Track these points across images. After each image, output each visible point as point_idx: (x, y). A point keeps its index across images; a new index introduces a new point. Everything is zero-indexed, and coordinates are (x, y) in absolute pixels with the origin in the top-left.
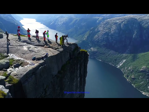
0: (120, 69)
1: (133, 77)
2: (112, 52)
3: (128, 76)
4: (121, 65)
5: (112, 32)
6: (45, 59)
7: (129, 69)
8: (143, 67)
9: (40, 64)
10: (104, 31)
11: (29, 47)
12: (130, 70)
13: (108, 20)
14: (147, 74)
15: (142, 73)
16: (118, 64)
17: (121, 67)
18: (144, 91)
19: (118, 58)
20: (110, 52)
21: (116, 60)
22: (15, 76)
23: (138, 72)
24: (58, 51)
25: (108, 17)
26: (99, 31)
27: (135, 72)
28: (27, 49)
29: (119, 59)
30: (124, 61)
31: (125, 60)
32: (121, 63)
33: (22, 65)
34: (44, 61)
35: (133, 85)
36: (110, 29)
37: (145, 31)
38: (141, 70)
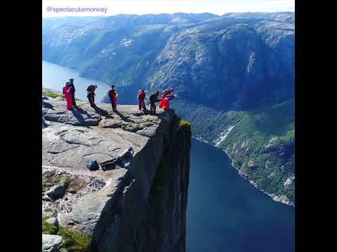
0: (222, 149)
1: (251, 164)
2: (201, 109)
3: (240, 164)
4: (223, 138)
5: (199, 62)
6: (127, 165)
7: (242, 146)
8: (271, 141)
9: (119, 179)
10: (180, 59)
11: (61, 130)
12: (244, 149)
13: (188, 31)
14: (281, 154)
15: (269, 154)
16: (216, 137)
17: (224, 144)
18: (276, 192)
19: (216, 125)
20: (197, 110)
21: (211, 128)
22: (73, 224)
23: (263, 153)
24: (144, 135)
25: (186, 25)
26: (167, 61)
27: (255, 153)
28: (58, 137)
29: (218, 127)
30: (230, 130)
31: (232, 128)
32: (223, 135)
33: (71, 189)
34: (126, 170)
35: (252, 182)
36: (192, 54)
37: (272, 56)
38: (269, 146)
